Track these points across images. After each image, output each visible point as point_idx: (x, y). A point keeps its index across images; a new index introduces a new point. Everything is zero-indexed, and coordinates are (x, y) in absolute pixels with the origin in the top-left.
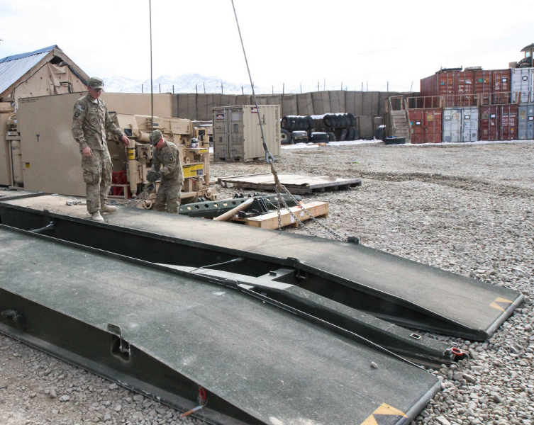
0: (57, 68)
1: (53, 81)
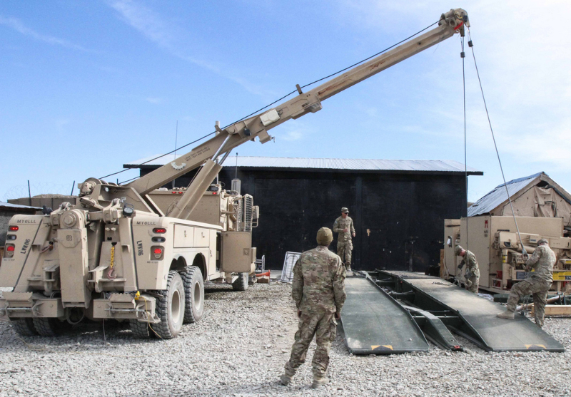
0: (542, 190)
1: (537, 200)
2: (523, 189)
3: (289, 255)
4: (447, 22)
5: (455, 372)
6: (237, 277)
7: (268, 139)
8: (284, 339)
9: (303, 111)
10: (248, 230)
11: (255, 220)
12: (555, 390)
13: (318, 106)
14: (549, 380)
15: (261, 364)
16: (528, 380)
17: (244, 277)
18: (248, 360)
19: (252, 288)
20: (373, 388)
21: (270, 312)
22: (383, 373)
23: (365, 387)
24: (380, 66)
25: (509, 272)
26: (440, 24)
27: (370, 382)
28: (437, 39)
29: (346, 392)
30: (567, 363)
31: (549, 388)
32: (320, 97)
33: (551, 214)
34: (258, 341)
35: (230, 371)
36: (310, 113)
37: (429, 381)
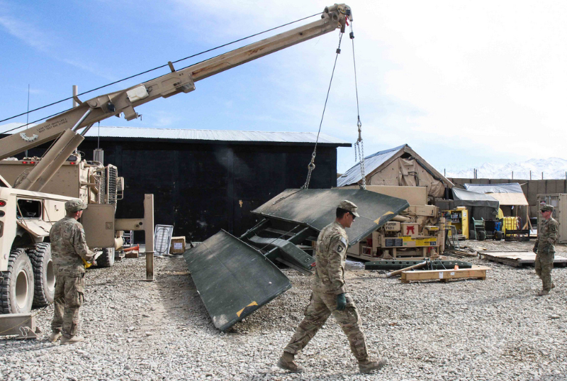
0: (406, 161)
1: (401, 171)
2: (388, 161)
3: (160, 228)
4: (330, 15)
5: (332, 347)
6: (101, 253)
7: (135, 116)
8: (149, 319)
9: (174, 90)
10: (112, 202)
11: (119, 192)
12: (433, 360)
13: (191, 87)
14: (426, 349)
15: (121, 351)
16: (406, 351)
17: (109, 253)
18: (106, 348)
19: (119, 264)
20: (245, 371)
21: (136, 289)
22: (257, 353)
23: (237, 370)
24: (259, 52)
25: (379, 239)
26: (323, 17)
27: (242, 365)
28: (319, 31)
29: (216, 378)
30: (441, 329)
31: (427, 358)
32: (194, 77)
33: (414, 184)
34: (120, 323)
35: (83, 362)
36: (182, 93)
37: (305, 359)
